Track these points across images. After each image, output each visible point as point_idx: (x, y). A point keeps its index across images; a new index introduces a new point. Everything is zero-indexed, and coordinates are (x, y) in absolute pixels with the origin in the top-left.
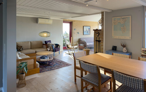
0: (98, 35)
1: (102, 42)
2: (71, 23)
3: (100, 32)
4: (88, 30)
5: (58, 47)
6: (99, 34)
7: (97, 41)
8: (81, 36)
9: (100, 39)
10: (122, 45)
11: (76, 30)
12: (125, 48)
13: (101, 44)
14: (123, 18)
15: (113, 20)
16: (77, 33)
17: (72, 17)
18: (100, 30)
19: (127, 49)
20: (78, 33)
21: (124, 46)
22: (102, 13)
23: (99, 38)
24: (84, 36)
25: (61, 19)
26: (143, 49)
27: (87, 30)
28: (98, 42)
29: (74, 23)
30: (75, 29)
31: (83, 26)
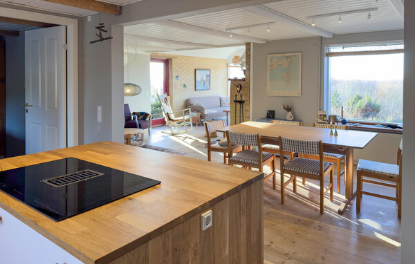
0: (238, 89)
1: (246, 104)
2: (167, 62)
3: (242, 83)
4: (205, 78)
5: (147, 119)
6: (241, 87)
7: (236, 101)
8: (190, 94)
9: (244, 99)
10: (285, 108)
11: (179, 78)
12: (290, 113)
13: (245, 107)
14: (287, 57)
15: (268, 60)
16: (182, 87)
17: (177, 50)
18: (244, 80)
19: (293, 114)
20: (185, 86)
21: (289, 109)
22: (248, 45)
23: (241, 96)
24: (197, 92)
25: (147, 52)
26: (320, 113)
27: (202, 80)
28: (238, 105)
29: (174, 61)
30: (177, 77)
31: (195, 70)
